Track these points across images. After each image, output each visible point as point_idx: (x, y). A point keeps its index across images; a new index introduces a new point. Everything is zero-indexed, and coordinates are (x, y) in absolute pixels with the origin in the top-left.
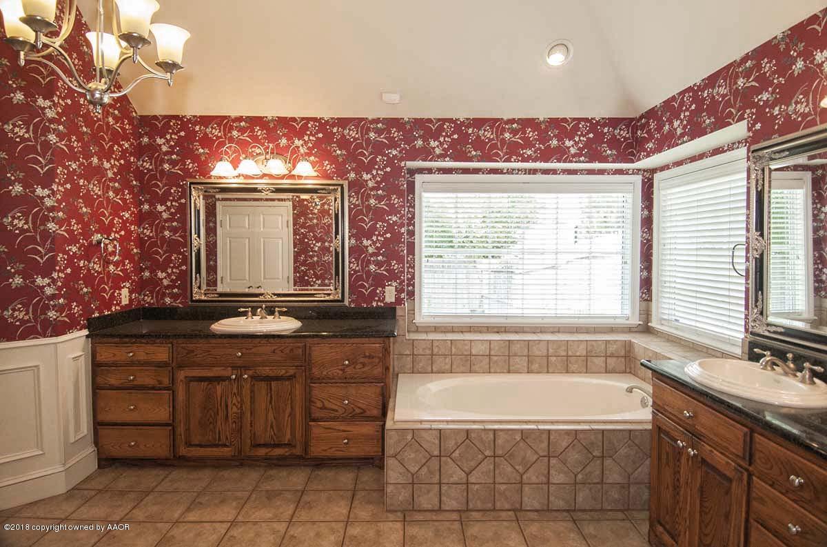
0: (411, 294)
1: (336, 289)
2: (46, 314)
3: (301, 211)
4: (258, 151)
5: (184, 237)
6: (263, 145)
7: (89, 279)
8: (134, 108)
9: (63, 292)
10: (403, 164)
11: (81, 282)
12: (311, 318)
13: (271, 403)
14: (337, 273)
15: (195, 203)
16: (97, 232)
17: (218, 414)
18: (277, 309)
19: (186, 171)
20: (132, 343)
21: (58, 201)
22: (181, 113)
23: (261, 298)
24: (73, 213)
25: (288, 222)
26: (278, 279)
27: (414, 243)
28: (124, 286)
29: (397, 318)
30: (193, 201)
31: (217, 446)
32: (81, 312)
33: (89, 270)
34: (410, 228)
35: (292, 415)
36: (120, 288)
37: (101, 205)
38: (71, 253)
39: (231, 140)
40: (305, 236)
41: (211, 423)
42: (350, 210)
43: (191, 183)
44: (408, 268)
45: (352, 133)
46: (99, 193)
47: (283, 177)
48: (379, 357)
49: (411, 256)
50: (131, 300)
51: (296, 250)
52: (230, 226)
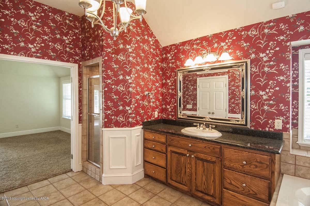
0: (295, 125)
1: (242, 118)
2: (129, 119)
3: (232, 79)
4: (204, 52)
5: (175, 92)
6: (206, 49)
7: (143, 108)
8: (160, 45)
9: (134, 112)
10: (288, 44)
11: (141, 109)
12: (228, 132)
13: (204, 172)
14: (243, 110)
15: (179, 78)
16: (146, 91)
17: (182, 170)
18: (210, 126)
19: (177, 65)
20: (154, 133)
21: (133, 80)
22: (175, 43)
23: (204, 119)
24: (138, 84)
25: (226, 84)
26: (221, 109)
27: (298, 93)
28: (156, 111)
29: (284, 139)
30: (178, 78)
31: (182, 184)
32: (140, 119)
33: (143, 105)
34: (295, 83)
35: (214, 181)
36: (155, 111)
37: (148, 81)
38: (137, 99)
39: (193, 49)
40: (234, 90)
41: (179, 173)
42: (251, 75)
43: (178, 70)
44: (293, 108)
45: (253, 33)
46: (147, 77)
47: (215, 62)
48: (267, 165)
49: (296, 101)
50: (158, 116)
51: (230, 97)
52: (202, 87)
